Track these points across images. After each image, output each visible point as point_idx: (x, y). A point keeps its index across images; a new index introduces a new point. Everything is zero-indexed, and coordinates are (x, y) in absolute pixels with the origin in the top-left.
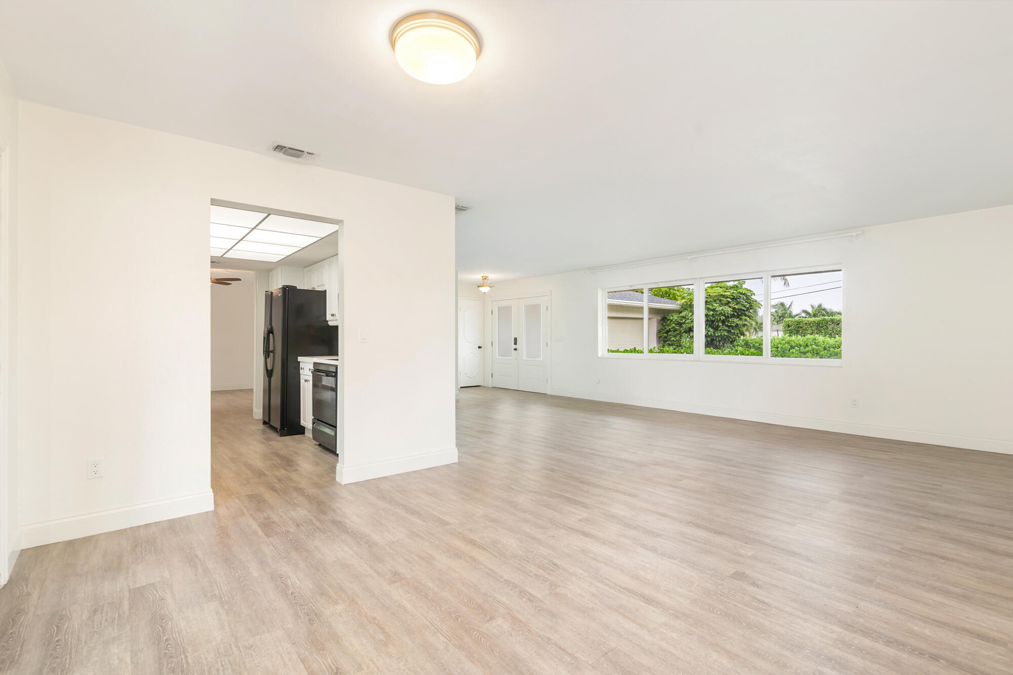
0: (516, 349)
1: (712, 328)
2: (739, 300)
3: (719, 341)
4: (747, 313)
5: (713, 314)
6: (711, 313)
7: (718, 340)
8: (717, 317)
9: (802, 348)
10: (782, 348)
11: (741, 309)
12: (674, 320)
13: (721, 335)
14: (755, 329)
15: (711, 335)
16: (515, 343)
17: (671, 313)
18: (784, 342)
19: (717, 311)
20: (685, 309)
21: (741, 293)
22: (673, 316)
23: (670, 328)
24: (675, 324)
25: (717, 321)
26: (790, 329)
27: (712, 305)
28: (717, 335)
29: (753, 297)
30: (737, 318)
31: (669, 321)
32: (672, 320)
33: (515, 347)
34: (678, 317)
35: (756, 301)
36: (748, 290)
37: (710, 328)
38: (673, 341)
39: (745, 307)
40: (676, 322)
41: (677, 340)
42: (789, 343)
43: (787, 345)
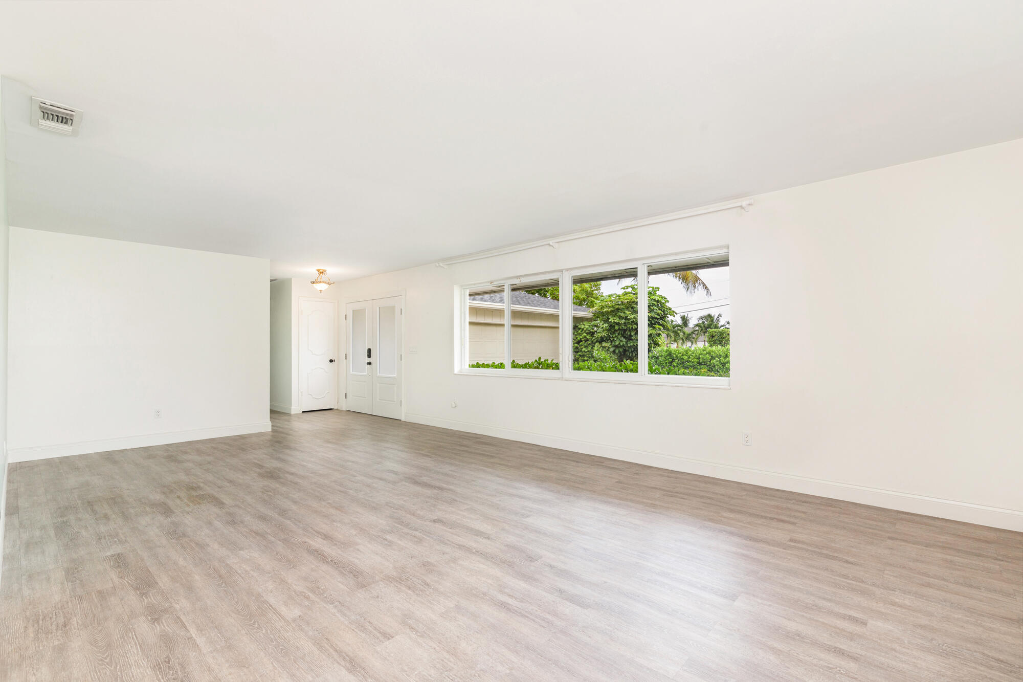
0: (369, 363)
1: (625, 337)
2: (652, 308)
3: (632, 352)
4: (661, 321)
5: (625, 323)
6: (623, 321)
7: (630, 351)
8: (629, 326)
9: (722, 358)
10: (703, 359)
11: (655, 318)
12: (585, 329)
13: (634, 345)
14: (682, 339)
15: (623, 345)
16: (369, 356)
17: (582, 322)
18: (705, 352)
19: (629, 319)
20: (598, 317)
21: (655, 300)
22: (584, 325)
23: (581, 337)
24: (587, 334)
25: (630, 330)
26: (714, 339)
27: (624, 313)
28: (629, 345)
29: (667, 304)
30: (651, 327)
31: (581, 330)
32: (583, 329)
33: (369, 360)
34: (589, 326)
35: (670, 309)
36: (662, 297)
37: (623, 338)
38: (584, 352)
39: (658, 315)
40: (587, 331)
41: (588, 351)
42: (709, 353)
43: (707, 356)
